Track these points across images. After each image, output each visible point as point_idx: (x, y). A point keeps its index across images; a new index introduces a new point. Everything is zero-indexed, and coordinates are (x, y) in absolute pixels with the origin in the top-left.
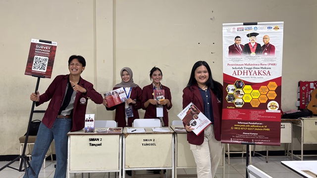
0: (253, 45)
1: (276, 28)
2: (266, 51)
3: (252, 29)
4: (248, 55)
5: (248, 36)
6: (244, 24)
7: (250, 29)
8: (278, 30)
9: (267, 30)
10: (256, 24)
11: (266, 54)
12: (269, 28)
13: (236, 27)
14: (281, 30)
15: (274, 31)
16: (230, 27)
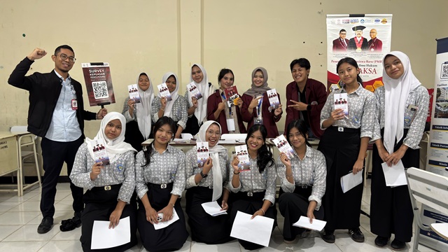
0: (359, 39)
1: (384, 21)
2: (372, 47)
3: (359, 22)
4: (353, 51)
5: (354, 29)
6: (350, 16)
7: (356, 21)
8: (387, 24)
9: (374, 23)
10: (364, 16)
11: (372, 49)
12: (377, 21)
13: (341, 19)
14: (389, 24)
15: (382, 24)
16: (334, 19)
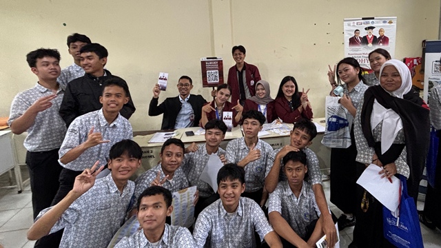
0: (370, 37)
1: (390, 22)
3: (370, 23)
6: (363, 19)
7: (367, 23)
8: (392, 24)
9: (382, 24)
11: (381, 44)
12: (384, 22)
14: (394, 24)
15: (388, 24)
16: (350, 22)
